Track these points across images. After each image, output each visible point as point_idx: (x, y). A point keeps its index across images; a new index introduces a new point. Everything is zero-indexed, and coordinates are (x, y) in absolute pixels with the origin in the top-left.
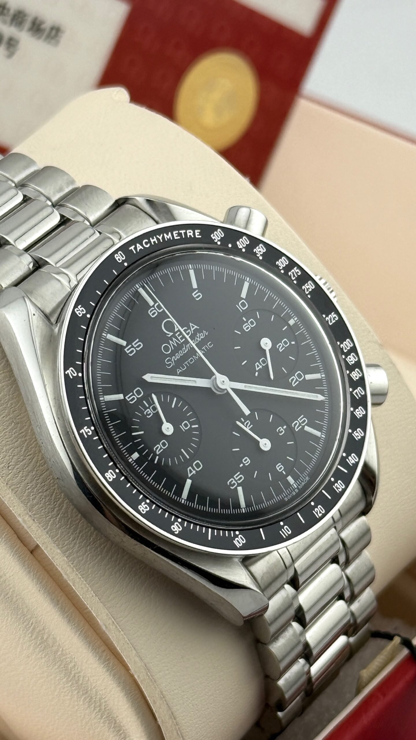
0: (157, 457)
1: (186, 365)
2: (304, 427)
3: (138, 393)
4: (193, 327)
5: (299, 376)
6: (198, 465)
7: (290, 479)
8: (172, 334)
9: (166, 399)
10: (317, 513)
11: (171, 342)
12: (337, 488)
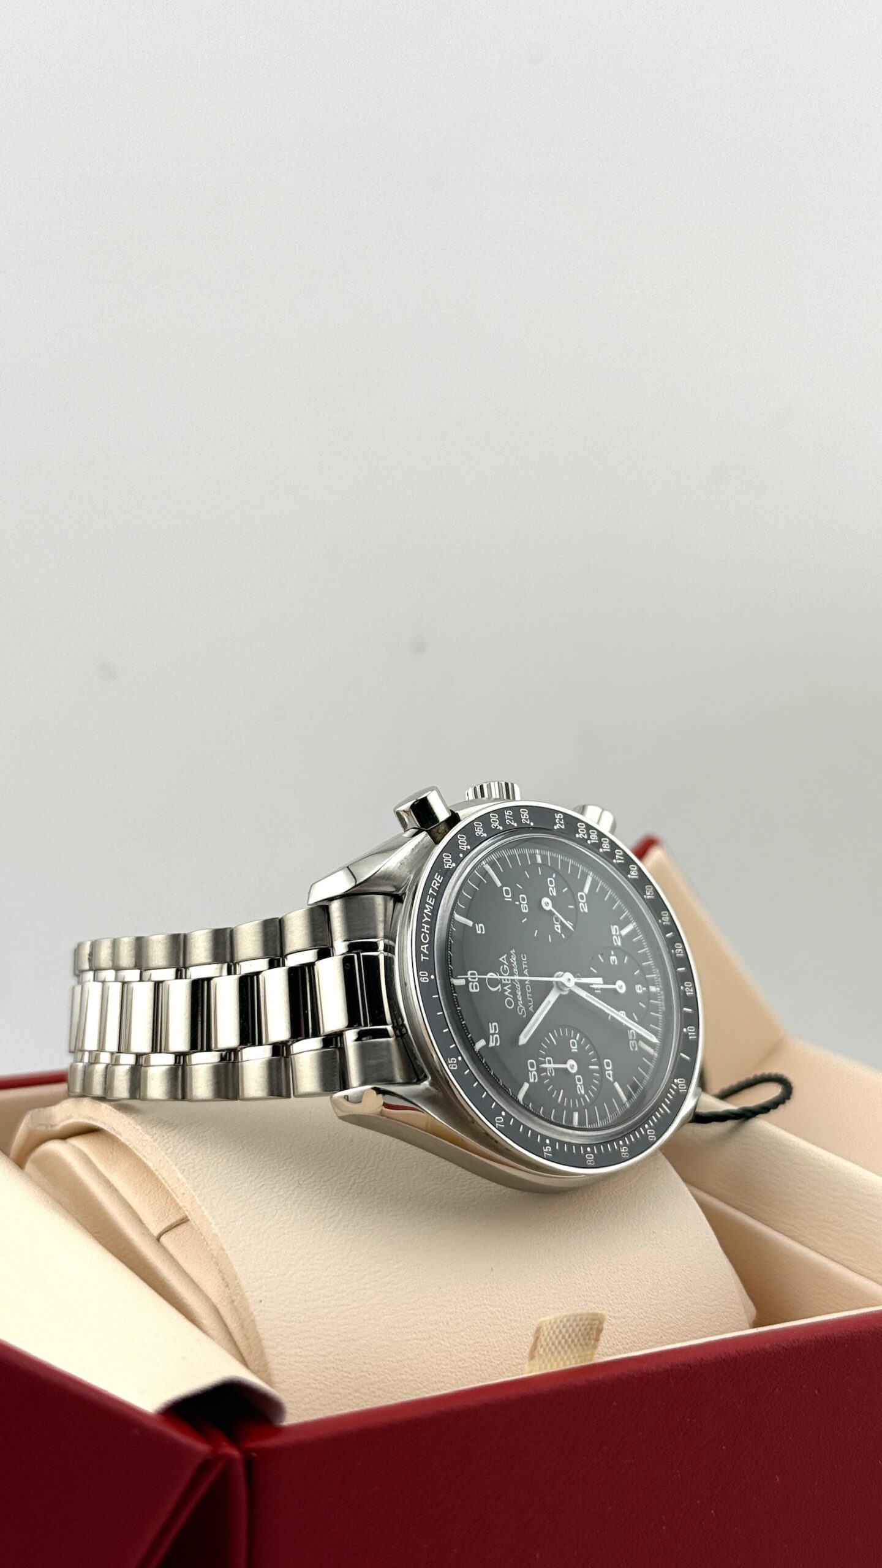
0: (586, 1096)
1: (530, 997)
2: (620, 935)
3: (532, 1065)
4: (503, 959)
5: (582, 897)
6: (608, 1065)
7: (653, 989)
8: (499, 986)
9: (546, 1043)
10: (689, 992)
11: (506, 993)
12: (680, 953)
